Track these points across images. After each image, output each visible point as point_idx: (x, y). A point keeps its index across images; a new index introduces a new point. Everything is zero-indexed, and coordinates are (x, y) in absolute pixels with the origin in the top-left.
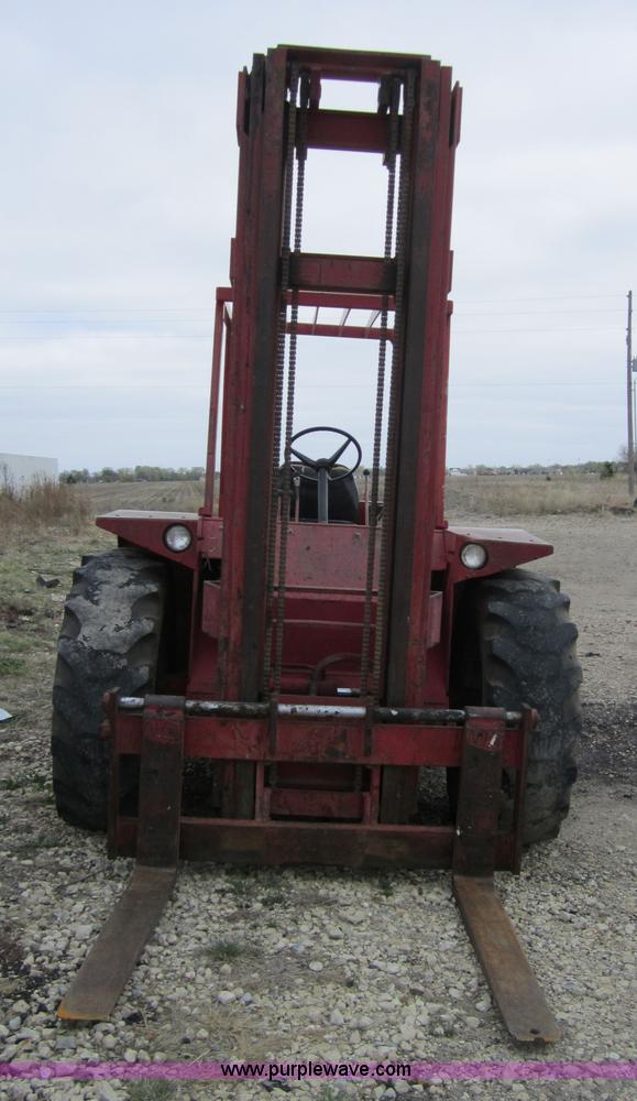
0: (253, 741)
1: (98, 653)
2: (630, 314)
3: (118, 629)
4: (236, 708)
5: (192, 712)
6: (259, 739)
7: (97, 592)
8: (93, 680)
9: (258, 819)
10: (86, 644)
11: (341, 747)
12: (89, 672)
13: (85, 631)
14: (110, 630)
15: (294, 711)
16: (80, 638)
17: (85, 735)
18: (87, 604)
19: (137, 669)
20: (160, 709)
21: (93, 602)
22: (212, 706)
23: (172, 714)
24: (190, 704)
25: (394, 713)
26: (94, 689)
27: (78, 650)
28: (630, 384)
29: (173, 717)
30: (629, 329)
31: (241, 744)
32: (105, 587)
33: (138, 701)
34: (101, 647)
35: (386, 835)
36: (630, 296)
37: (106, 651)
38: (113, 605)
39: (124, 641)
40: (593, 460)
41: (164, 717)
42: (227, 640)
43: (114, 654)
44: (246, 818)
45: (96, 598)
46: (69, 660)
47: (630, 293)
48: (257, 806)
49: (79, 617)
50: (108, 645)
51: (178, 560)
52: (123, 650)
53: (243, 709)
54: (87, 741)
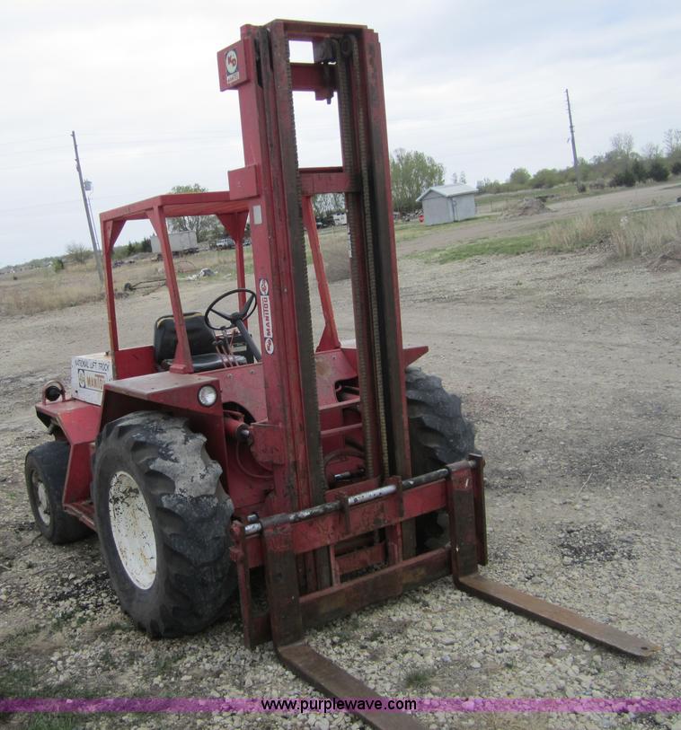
0: (330, 530)
1: (197, 499)
2: (76, 148)
3: (203, 476)
4: (321, 511)
5: (294, 522)
6: (333, 528)
7: (171, 453)
8: (202, 521)
9: (335, 585)
10: (185, 495)
11: (381, 517)
12: (197, 516)
13: (180, 485)
14: (197, 479)
15: (356, 500)
16: (177, 491)
17: (203, 565)
18: (168, 463)
19: (225, 503)
20: (274, 527)
21: (172, 461)
22: (306, 513)
23: (283, 528)
24: (292, 517)
25: (412, 482)
26: (204, 527)
27: (181, 501)
28: (85, 200)
29: (285, 530)
30: (77, 160)
31: (325, 536)
32: (175, 447)
33: (257, 526)
34: (198, 495)
35: (412, 567)
36: (73, 135)
37: (203, 496)
38: (190, 459)
39: (211, 485)
40: (36, 258)
41: (279, 532)
42: (295, 463)
43: (208, 496)
44: (327, 587)
45: (173, 457)
46: (177, 511)
47: (73, 132)
48: (334, 575)
49: (169, 475)
50: (203, 491)
51: (211, 412)
52: (212, 492)
53: (325, 509)
54: (205, 569)
